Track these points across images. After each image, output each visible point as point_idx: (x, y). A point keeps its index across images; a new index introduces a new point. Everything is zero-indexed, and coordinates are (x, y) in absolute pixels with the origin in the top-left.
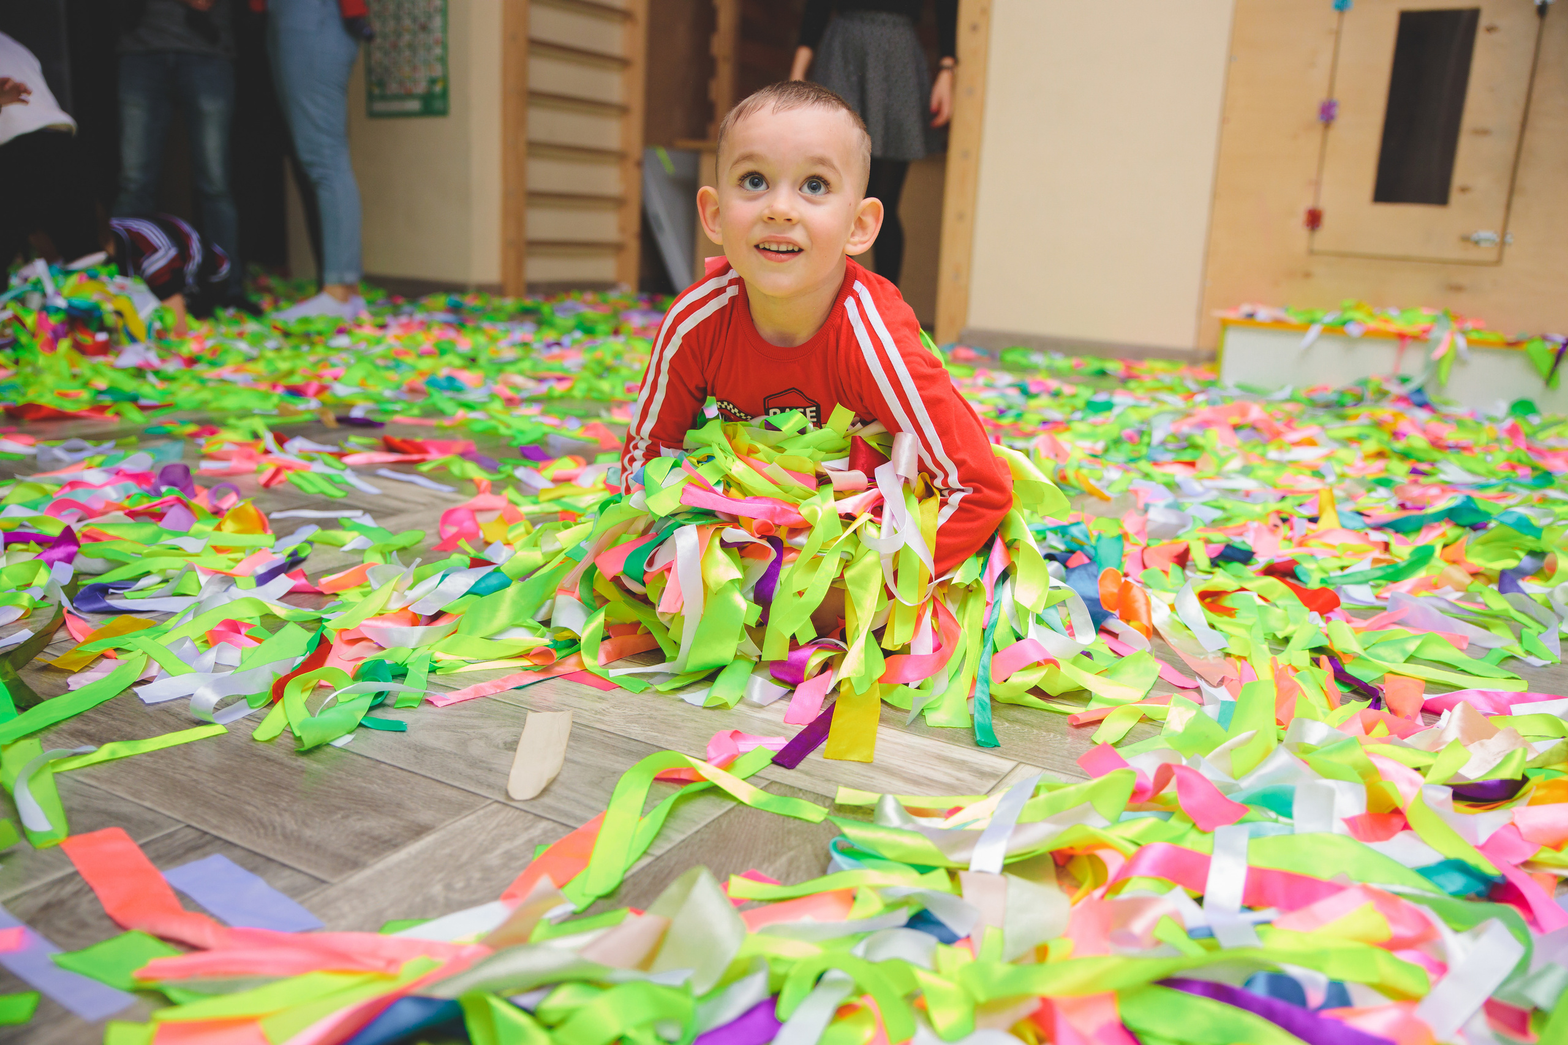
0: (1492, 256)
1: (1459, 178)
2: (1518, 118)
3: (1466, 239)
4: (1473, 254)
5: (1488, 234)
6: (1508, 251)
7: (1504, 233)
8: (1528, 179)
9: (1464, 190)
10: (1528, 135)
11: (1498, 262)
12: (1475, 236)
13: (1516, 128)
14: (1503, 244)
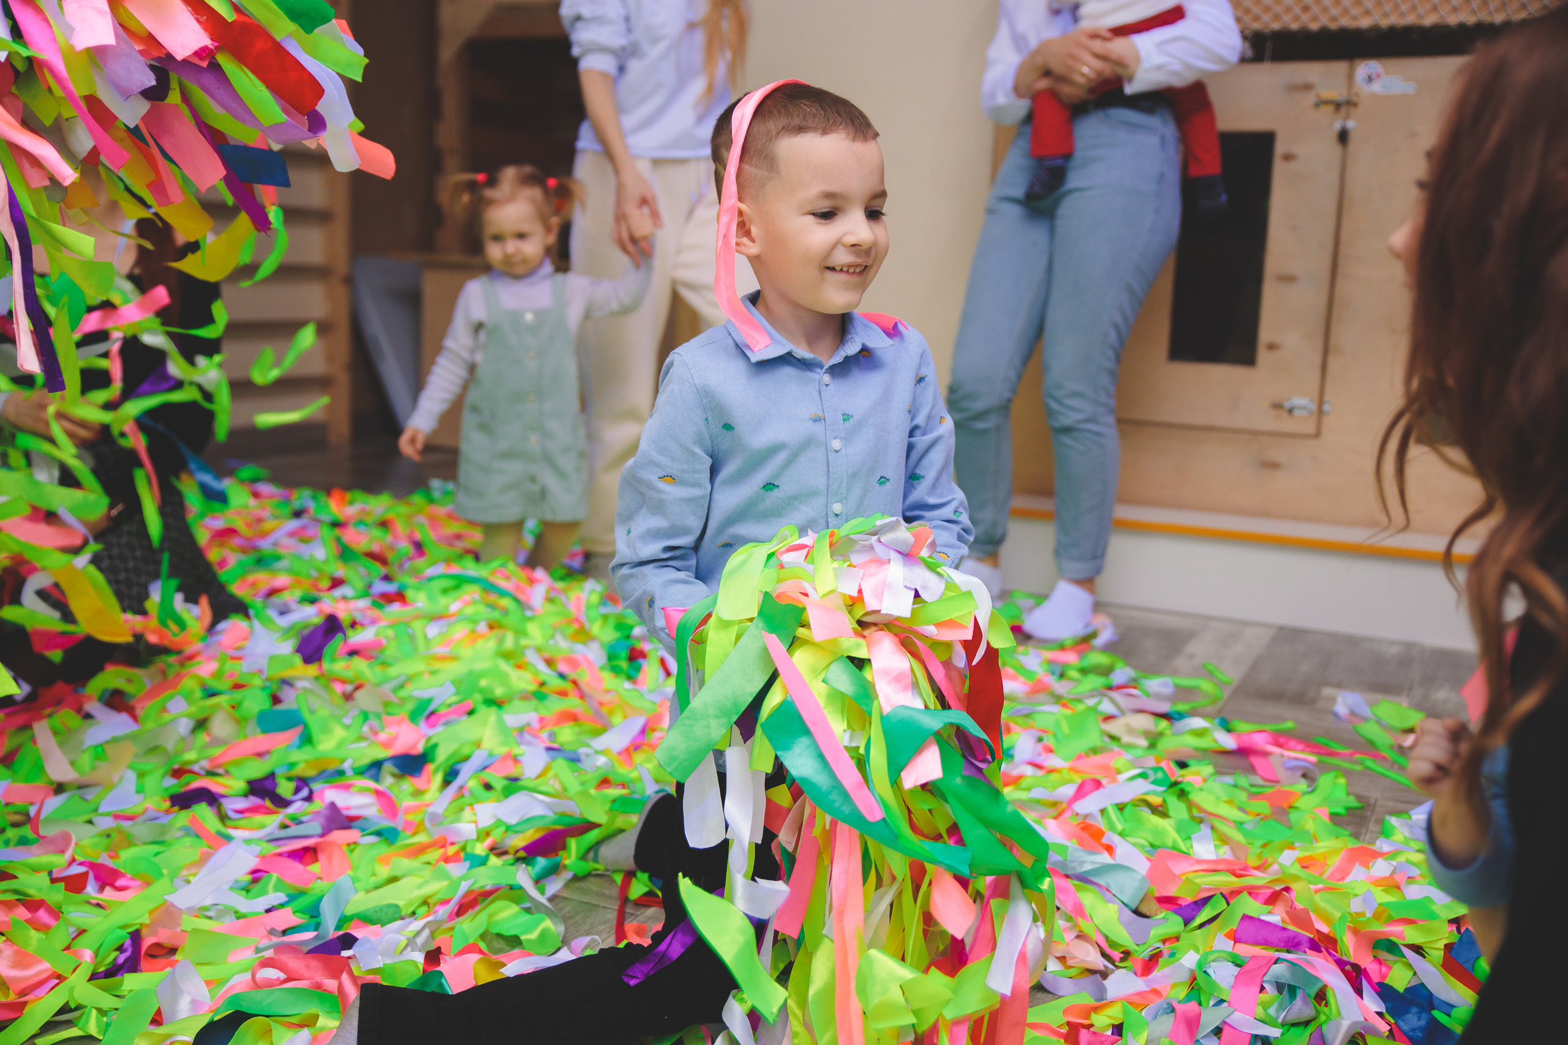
0: (1310, 428)
1: (1265, 335)
2: (1327, 263)
3: (1277, 406)
4: (1286, 425)
5: (1302, 401)
6: (1326, 420)
7: (1321, 403)
8: (1342, 336)
9: (1272, 347)
10: (1340, 282)
11: (1317, 435)
12: (1287, 405)
13: (1326, 275)
14: (1320, 412)
